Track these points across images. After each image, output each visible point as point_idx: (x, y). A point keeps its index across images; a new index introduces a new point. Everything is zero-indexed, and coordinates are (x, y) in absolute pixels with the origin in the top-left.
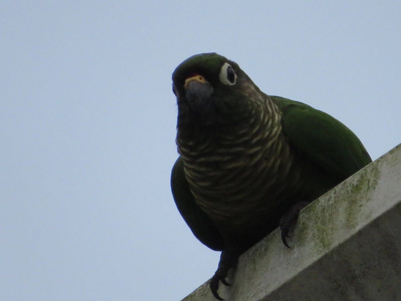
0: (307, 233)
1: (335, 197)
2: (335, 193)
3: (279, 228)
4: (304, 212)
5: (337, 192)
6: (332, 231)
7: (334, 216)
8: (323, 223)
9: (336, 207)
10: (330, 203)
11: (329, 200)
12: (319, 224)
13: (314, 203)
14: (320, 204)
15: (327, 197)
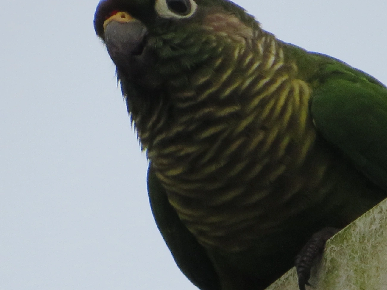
0: (337, 276)
1: (381, 219)
2: (381, 212)
3: (294, 268)
4: (332, 242)
5: (384, 211)
6: (377, 271)
7: (379, 248)
8: (363, 259)
9: (382, 233)
10: (374, 227)
11: (371, 224)
12: (357, 260)
13: (349, 228)
14: (357, 230)
15: (369, 219)
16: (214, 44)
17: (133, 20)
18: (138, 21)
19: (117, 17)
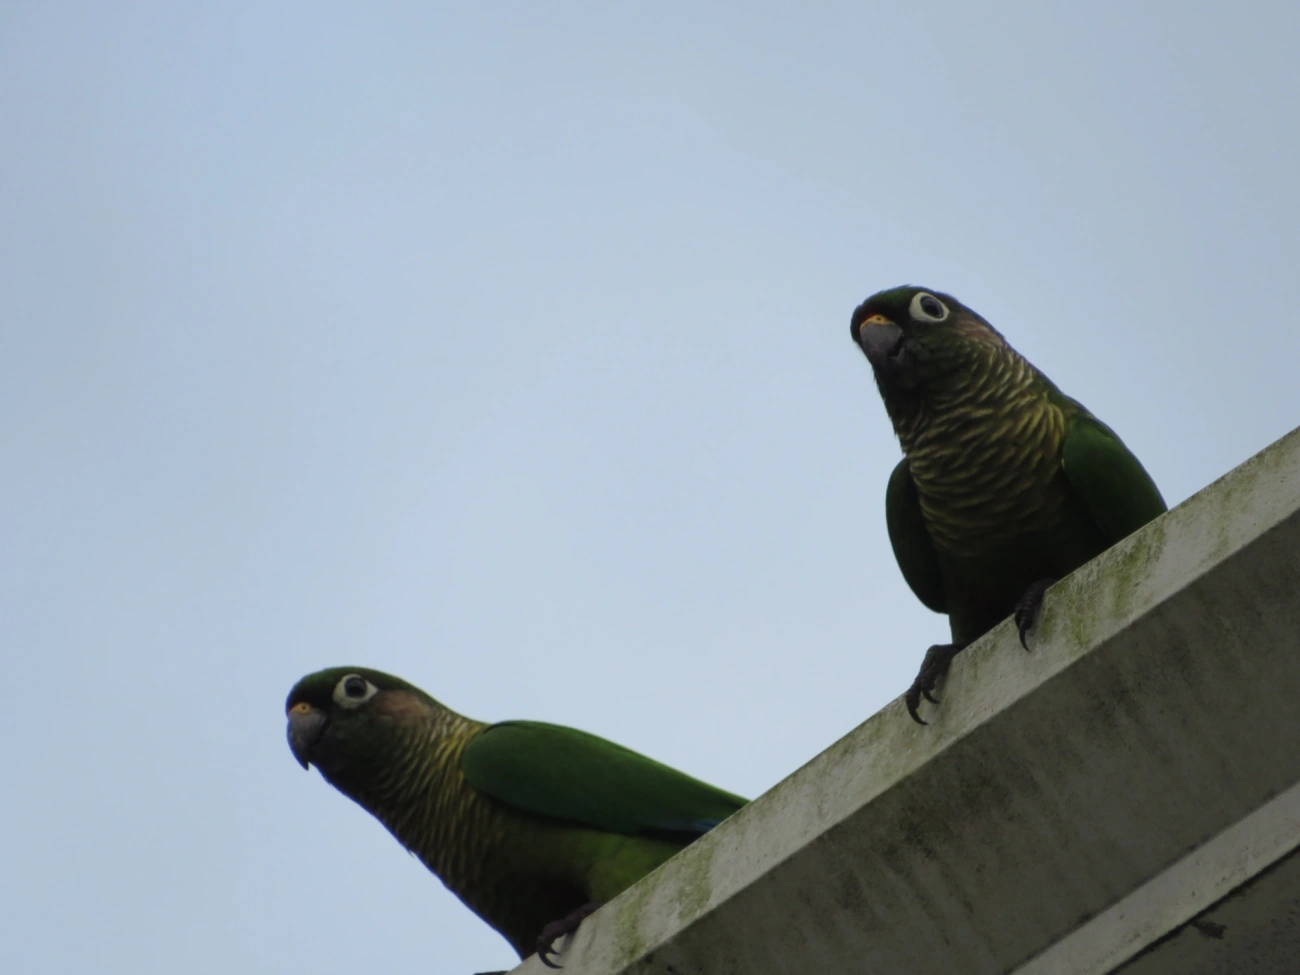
0: (1055, 624)
1: (1098, 572)
2: (1098, 565)
3: (1013, 616)
4: (1051, 592)
5: (1102, 564)
6: (1093, 621)
7: (1096, 599)
8: (1080, 610)
9: (1099, 585)
10: (1091, 579)
11: (1089, 576)
12: (1074, 610)
13: (1068, 579)
14: (1075, 581)
15: (1087, 571)
16: (969, 349)
17: (889, 323)
18: (894, 324)
19: (874, 320)
